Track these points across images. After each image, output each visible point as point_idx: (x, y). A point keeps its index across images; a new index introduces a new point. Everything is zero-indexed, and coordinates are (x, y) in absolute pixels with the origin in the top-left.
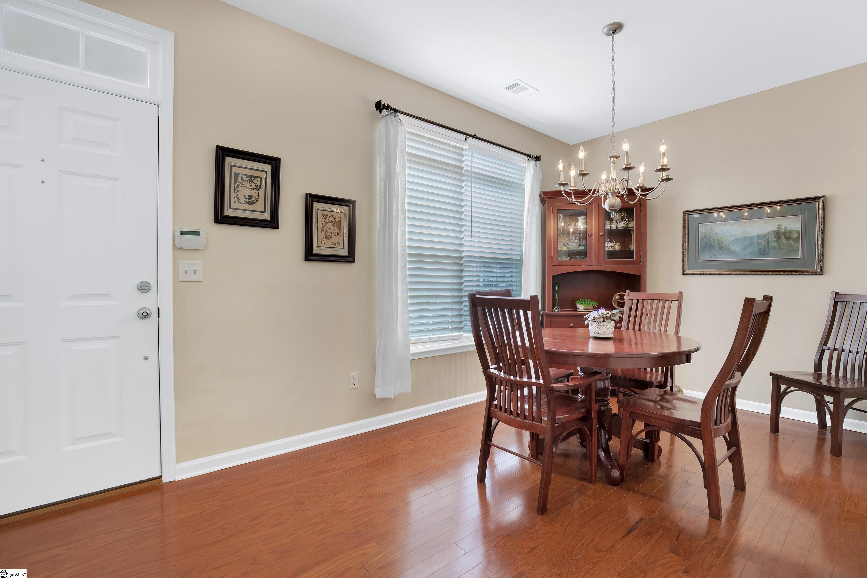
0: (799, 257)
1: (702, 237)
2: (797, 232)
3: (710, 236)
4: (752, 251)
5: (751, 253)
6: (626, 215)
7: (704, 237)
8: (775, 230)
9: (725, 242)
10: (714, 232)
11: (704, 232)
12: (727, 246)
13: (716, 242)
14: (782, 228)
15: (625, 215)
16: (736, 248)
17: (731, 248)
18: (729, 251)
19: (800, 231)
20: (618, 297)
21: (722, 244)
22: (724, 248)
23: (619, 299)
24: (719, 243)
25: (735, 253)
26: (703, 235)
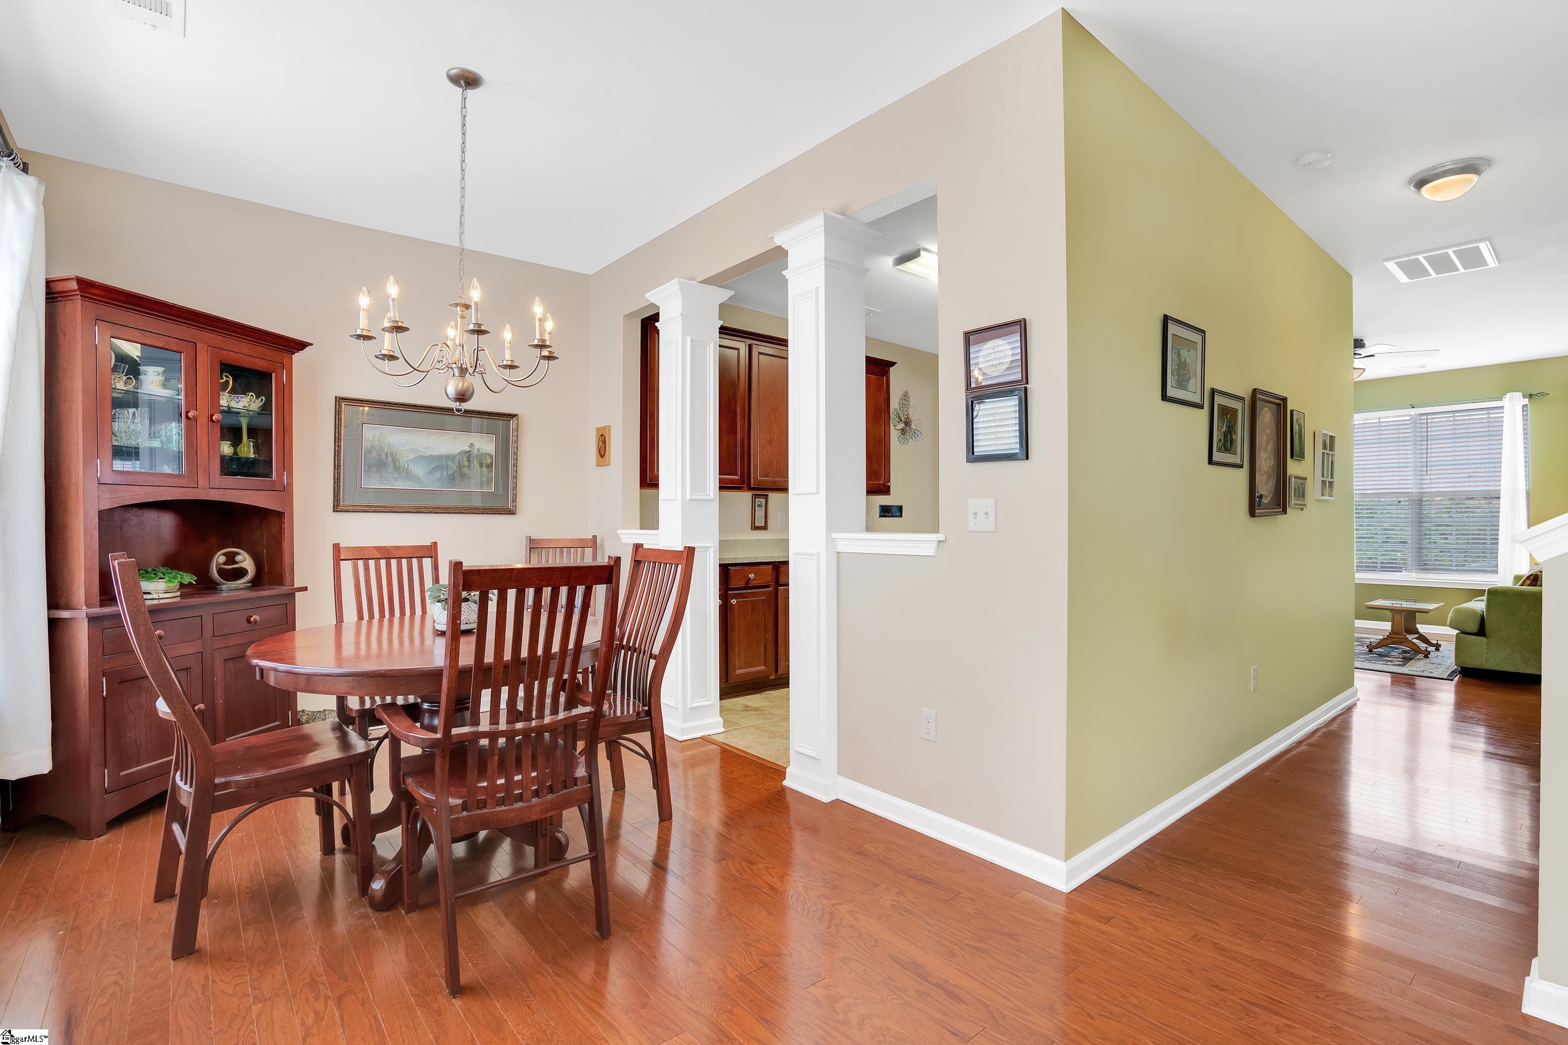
0: (492, 490)
1: (367, 448)
2: (491, 457)
3: (381, 448)
4: (439, 477)
5: (438, 480)
6: (231, 382)
7: (371, 447)
8: (468, 450)
9: (403, 460)
10: (387, 442)
11: (371, 439)
12: (406, 467)
13: (390, 458)
14: (476, 448)
15: (227, 382)
16: (419, 470)
17: (411, 470)
18: (408, 475)
19: (493, 456)
20: (222, 559)
21: (399, 463)
22: (401, 470)
23: (223, 564)
24: (395, 460)
25: (415, 478)
26: (369, 446)
